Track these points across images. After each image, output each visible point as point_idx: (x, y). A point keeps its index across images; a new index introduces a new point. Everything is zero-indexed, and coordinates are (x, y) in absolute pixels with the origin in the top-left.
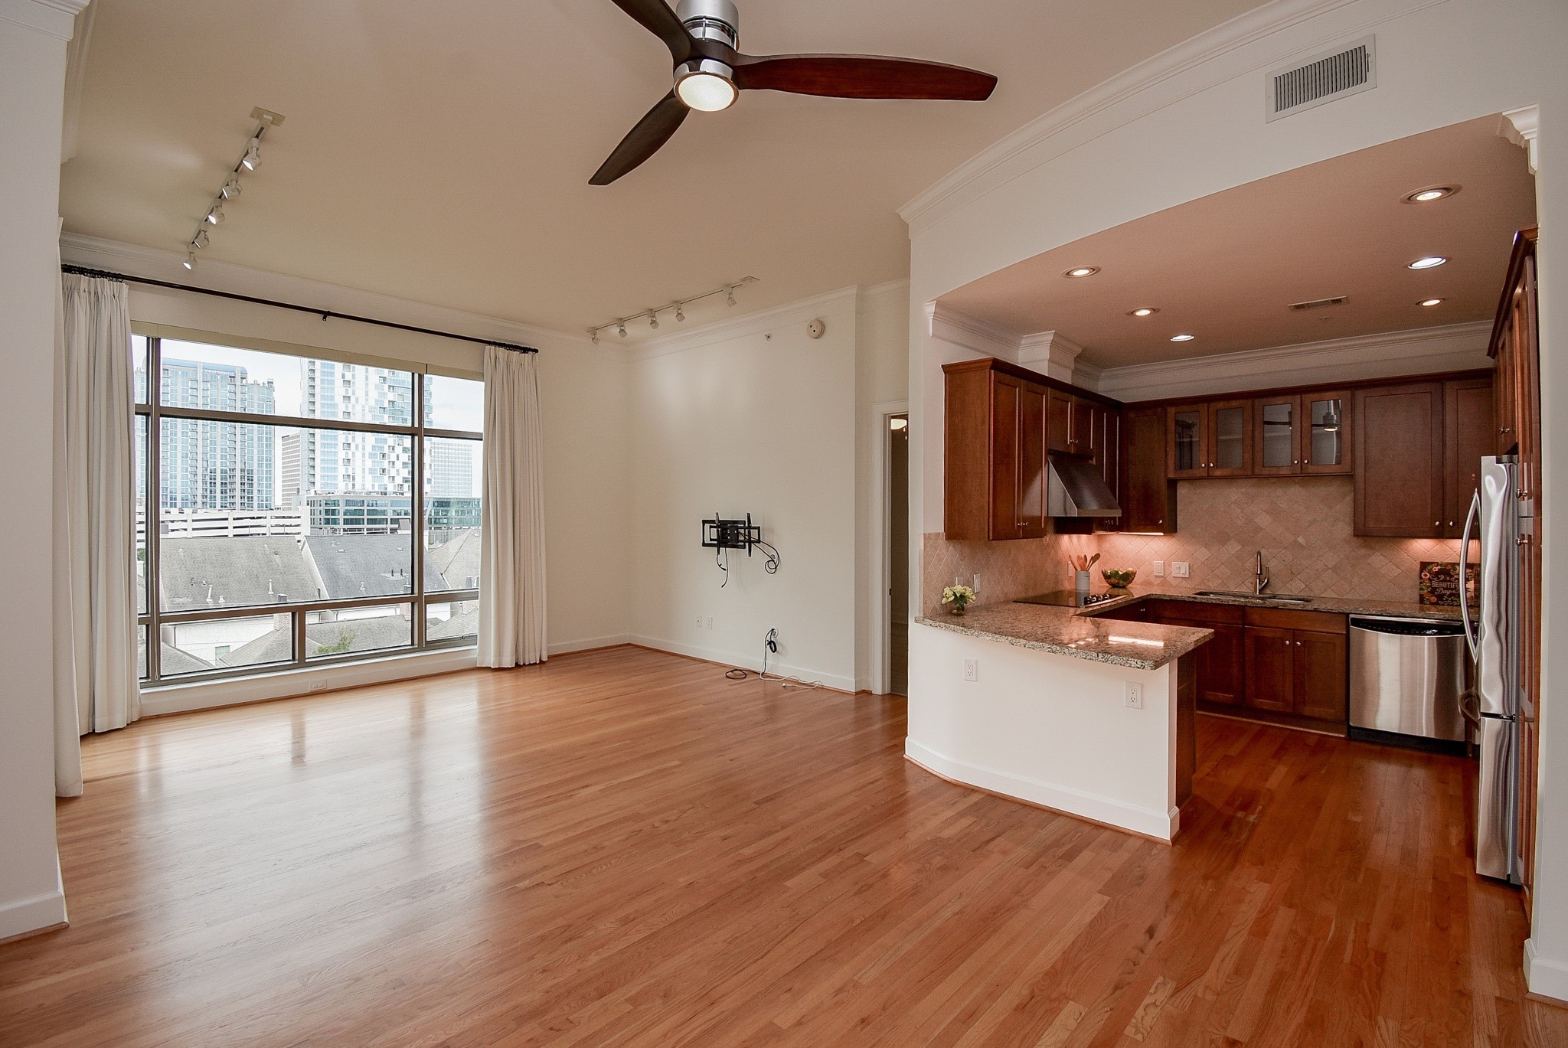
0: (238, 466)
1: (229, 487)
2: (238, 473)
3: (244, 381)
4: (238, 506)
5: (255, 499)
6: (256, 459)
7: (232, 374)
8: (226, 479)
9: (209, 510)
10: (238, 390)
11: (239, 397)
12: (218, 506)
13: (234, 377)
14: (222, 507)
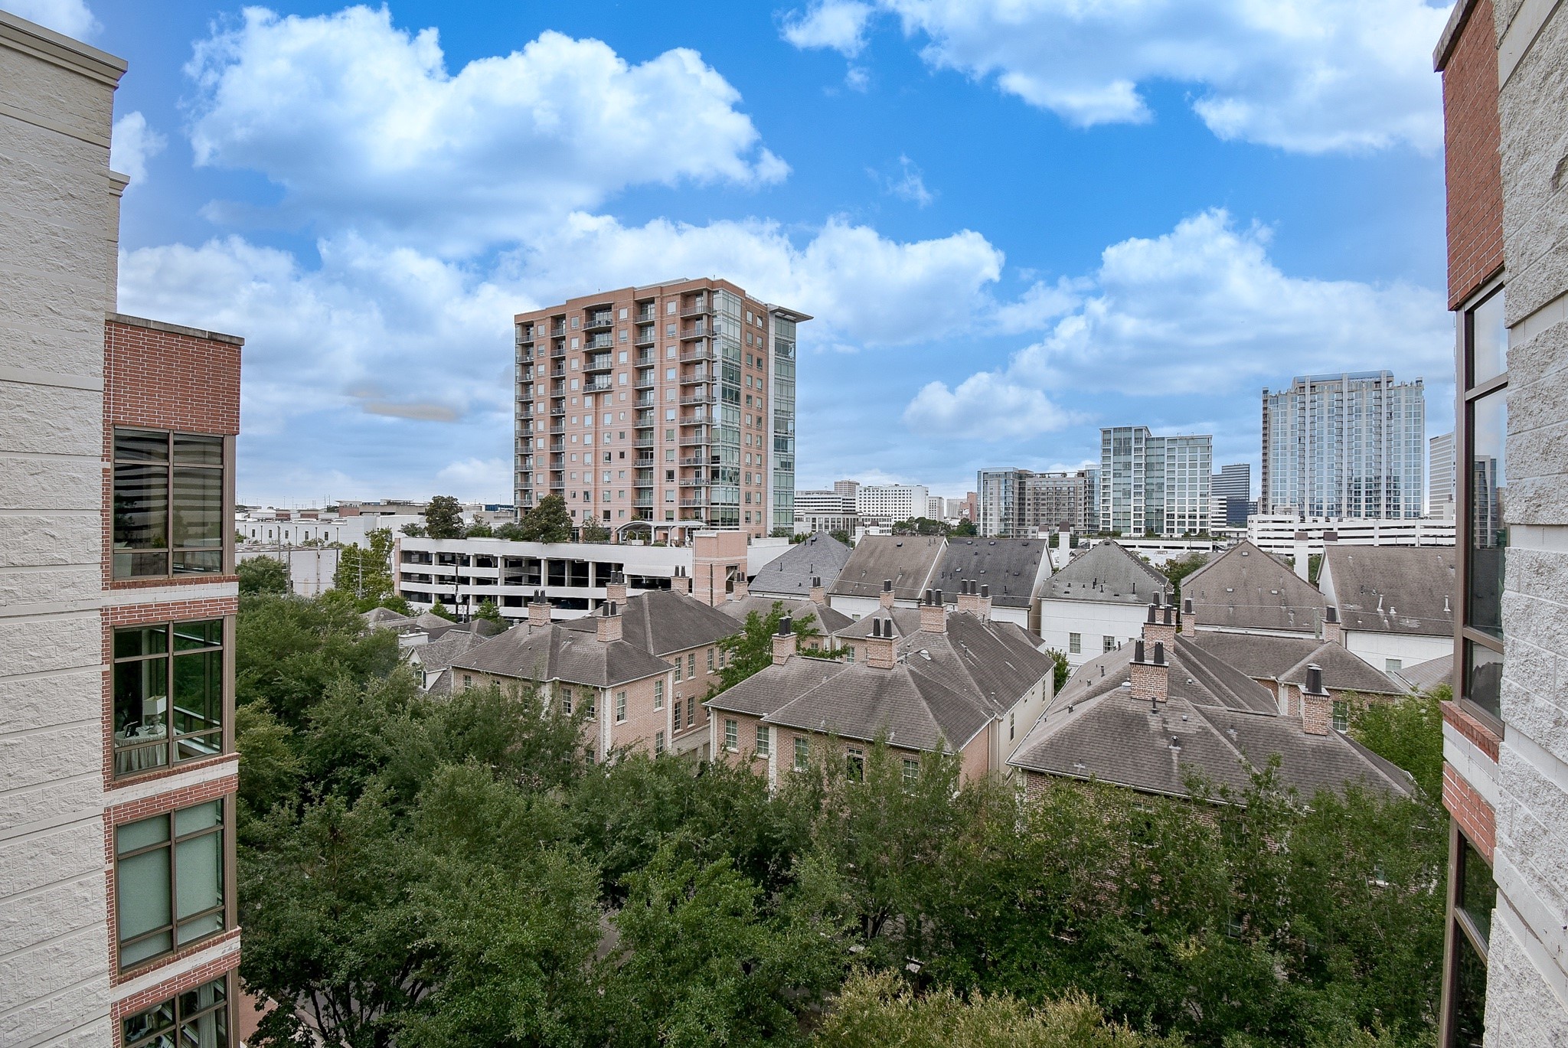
0: (1384, 474)
1: (1374, 495)
2: (1383, 481)
3: (1390, 384)
4: (1383, 514)
5: (1402, 507)
6: (1403, 465)
7: (1378, 380)
8: (1371, 487)
9: (1354, 519)
10: (1384, 395)
11: (1384, 402)
12: (1363, 515)
13: (1379, 382)
14: (1366, 516)
